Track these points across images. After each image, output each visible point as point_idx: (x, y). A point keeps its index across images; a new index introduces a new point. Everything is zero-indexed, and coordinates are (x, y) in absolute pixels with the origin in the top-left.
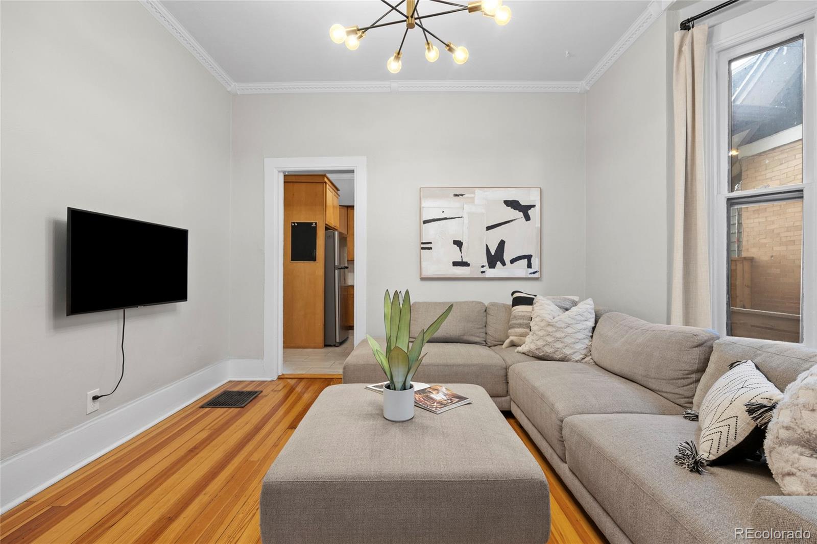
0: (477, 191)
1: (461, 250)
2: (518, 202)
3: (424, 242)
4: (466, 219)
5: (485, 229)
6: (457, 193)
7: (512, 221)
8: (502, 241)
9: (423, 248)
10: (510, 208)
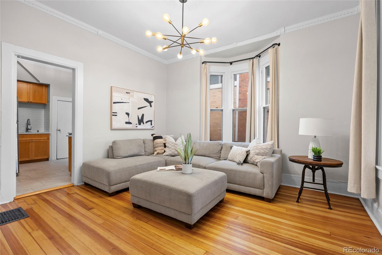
0: (135, 92)
1: (129, 117)
2: (148, 99)
3: (113, 112)
4: (131, 104)
5: (138, 109)
6: (127, 92)
7: (146, 106)
8: (143, 114)
9: (113, 115)
10: (145, 101)
